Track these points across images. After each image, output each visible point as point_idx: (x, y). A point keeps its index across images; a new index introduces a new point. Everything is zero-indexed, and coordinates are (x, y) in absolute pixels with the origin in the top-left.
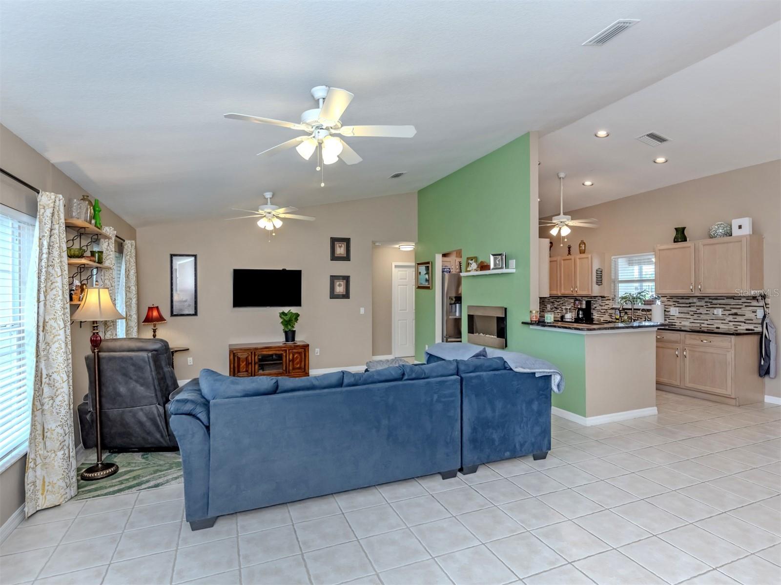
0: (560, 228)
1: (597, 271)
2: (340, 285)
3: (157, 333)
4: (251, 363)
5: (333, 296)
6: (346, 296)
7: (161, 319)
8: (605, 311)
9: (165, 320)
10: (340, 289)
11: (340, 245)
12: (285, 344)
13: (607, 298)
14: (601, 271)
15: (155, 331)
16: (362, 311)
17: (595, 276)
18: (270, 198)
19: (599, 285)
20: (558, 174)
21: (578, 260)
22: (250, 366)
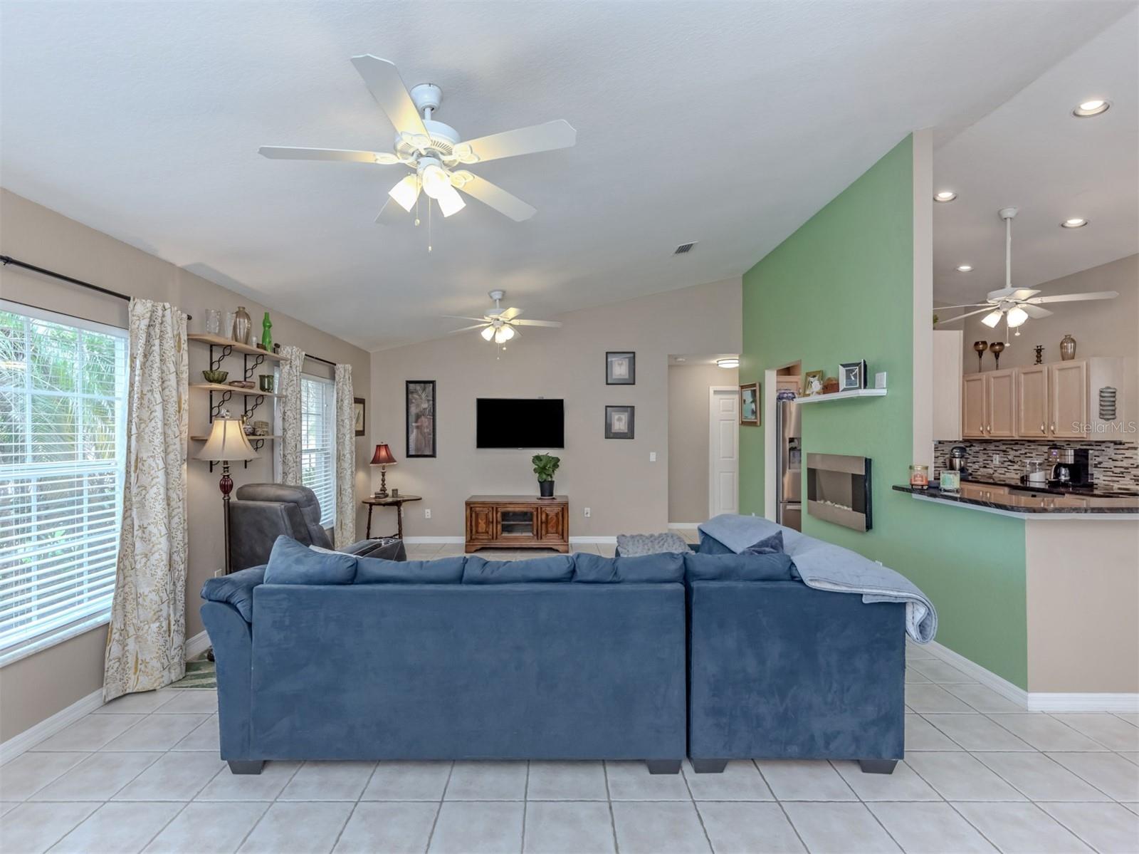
0: (1005, 313)
1: (1101, 392)
2: (619, 420)
3: (386, 477)
4: (493, 522)
5: (610, 434)
6: (629, 435)
7: (390, 459)
8: (1122, 470)
9: (395, 461)
10: (620, 424)
11: (620, 362)
12: (540, 499)
13: (1127, 446)
14: (1114, 393)
15: (383, 474)
16: (653, 457)
17: (1098, 401)
18: (500, 300)
19: (1108, 419)
20: (999, 211)
21: (1056, 374)
22: (491, 526)
